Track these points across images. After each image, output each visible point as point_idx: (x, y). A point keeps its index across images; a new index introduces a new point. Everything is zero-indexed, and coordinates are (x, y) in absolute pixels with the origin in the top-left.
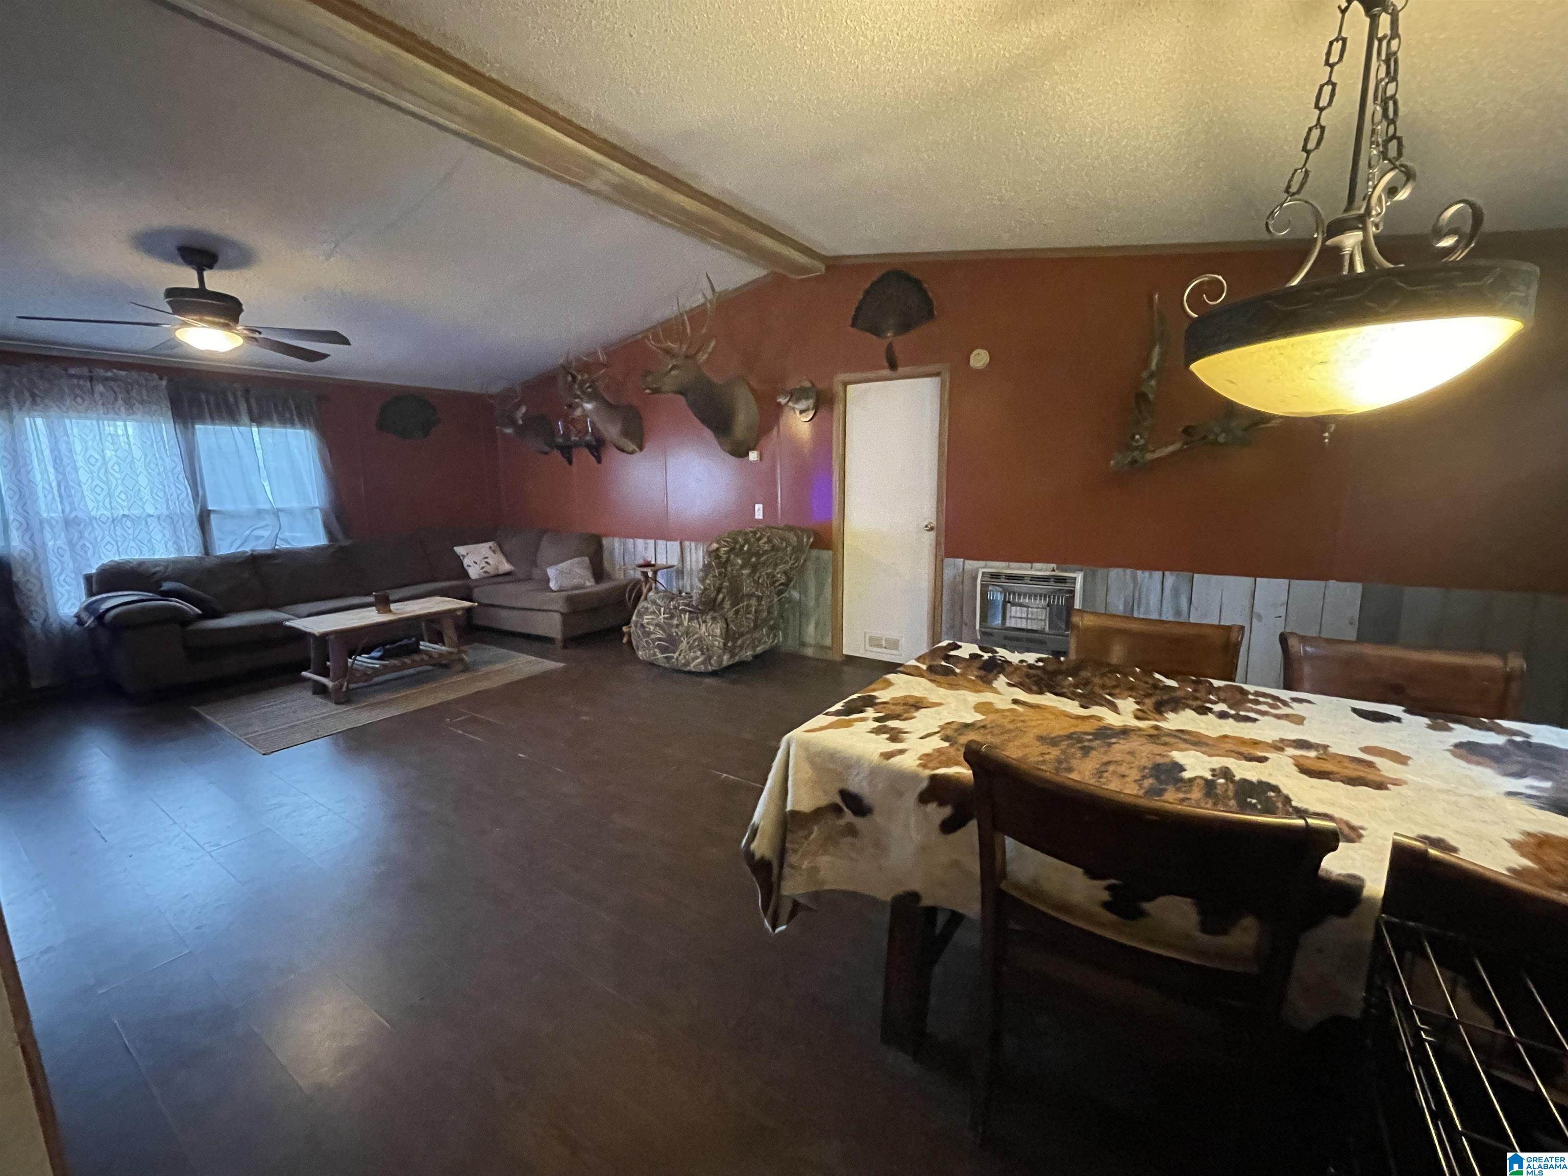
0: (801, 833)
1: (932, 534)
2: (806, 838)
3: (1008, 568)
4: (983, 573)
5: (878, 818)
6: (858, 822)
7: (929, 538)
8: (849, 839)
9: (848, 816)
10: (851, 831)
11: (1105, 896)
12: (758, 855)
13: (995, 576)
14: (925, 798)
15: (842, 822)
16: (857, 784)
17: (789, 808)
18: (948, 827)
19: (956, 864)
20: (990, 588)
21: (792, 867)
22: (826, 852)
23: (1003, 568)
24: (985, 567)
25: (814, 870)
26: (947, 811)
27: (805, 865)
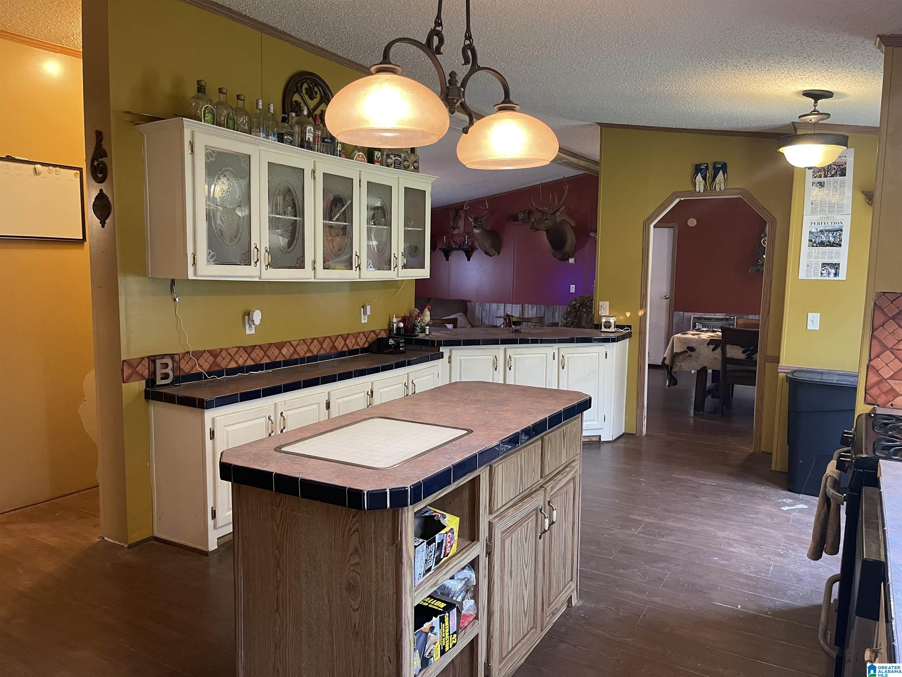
0: (678, 357)
1: (668, 300)
2: (679, 358)
3: (705, 315)
4: (694, 317)
5: (697, 351)
6: (692, 353)
7: (665, 302)
8: (689, 358)
9: (689, 353)
10: (690, 356)
11: (746, 357)
12: (666, 364)
13: (699, 318)
14: (708, 344)
15: (687, 354)
16: (691, 345)
17: (674, 352)
18: (714, 350)
19: (715, 358)
20: (697, 324)
21: (676, 365)
22: (683, 362)
23: (703, 315)
24: (694, 315)
25: (681, 366)
26: (714, 346)
27: (679, 364)
